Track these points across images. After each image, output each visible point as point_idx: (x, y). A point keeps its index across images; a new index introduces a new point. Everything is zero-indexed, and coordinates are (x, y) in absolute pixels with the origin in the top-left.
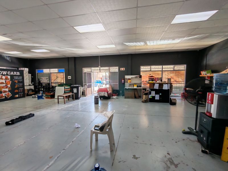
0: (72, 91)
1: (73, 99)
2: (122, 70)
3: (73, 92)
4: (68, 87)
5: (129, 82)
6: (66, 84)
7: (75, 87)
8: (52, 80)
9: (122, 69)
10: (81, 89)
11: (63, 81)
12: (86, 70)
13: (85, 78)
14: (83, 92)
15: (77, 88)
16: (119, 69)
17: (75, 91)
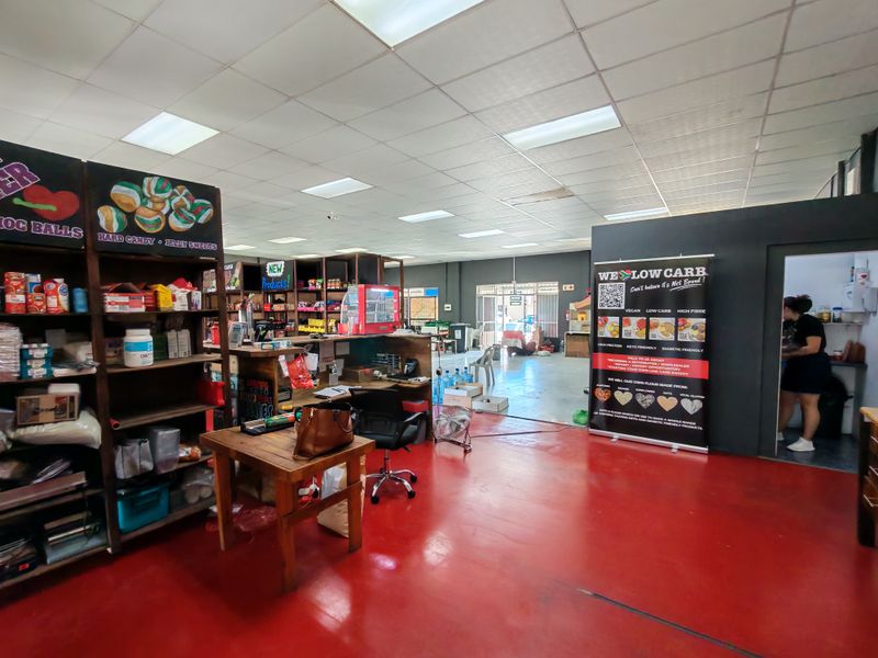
0: (452, 336)
1: (454, 351)
2: (568, 289)
3: (454, 338)
4: (445, 328)
5: (580, 319)
6: (441, 322)
7: (457, 328)
8: (412, 314)
9: (568, 287)
10: (470, 334)
11: (435, 316)
12: (483, 291)
13: (481, 309)
14: (474, 340)
15: (463, 328)
16: (560, 287)
17: (458, 335)
